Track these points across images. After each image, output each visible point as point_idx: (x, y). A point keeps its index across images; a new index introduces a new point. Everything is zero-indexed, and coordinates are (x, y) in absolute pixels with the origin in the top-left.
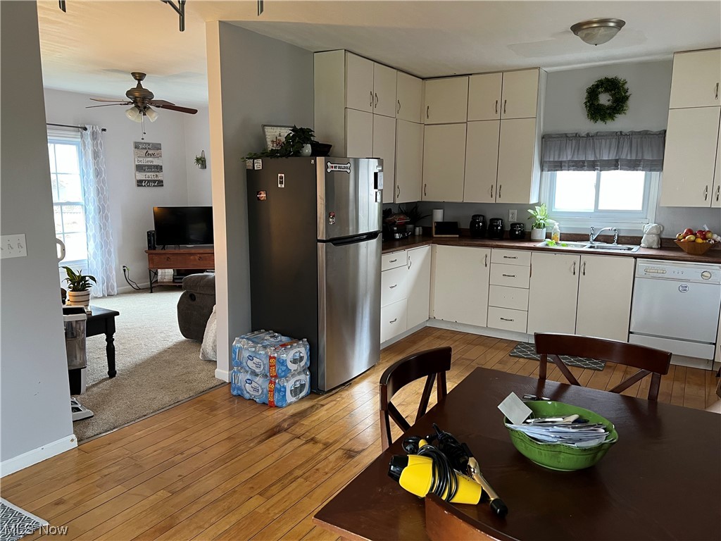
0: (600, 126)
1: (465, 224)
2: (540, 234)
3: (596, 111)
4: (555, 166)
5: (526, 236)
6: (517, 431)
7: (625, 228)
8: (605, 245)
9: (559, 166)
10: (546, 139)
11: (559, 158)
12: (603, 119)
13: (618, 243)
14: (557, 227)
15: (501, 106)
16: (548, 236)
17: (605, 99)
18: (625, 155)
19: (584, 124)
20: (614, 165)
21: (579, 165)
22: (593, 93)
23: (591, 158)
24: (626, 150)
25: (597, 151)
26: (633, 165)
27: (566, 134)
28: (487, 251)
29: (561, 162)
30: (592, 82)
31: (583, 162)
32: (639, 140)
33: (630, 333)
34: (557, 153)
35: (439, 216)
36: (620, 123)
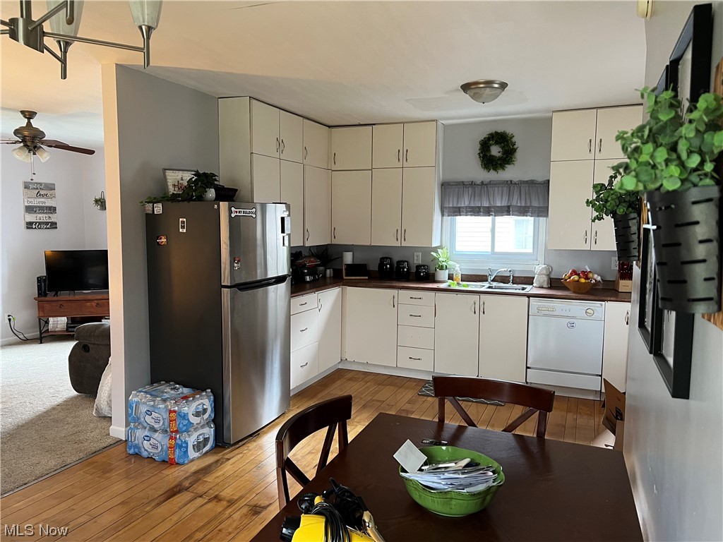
0: (492, 175)
1: (374, 267)
2: (443, 275)
3: (489, 162)
4: (454, 212)
5: (430, 278)
6: (411, 480)
7: (520, 269)
8: (502, 285)
9: (457, 211)
10: (445, 186)
11: (457, 203)
12: (495, 169)
13: (513, 283)
14: (459, 269)
15: (403, 155)
16: (451, 277)
17: (495, 151)
18: (516, 202)
19: (478, 173)
20: (507, 210)
21: (476, 211)
22: (485, 145)
23: (486, 204)
24: (516, 197)
25: (491, 198)
26: (523, 211)
27: (463, 182)
28: (394, 292)
29: (459, 208)
30: (484, 135)
31: (479, 208)
32: (527, 188)
33: (527, 368)
34: (455, 199)
35: (348, 258)
36: (509, 173)
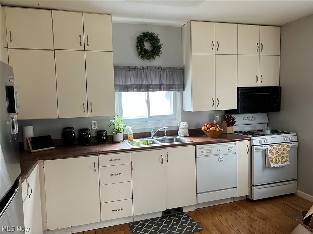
0: (146, 63)
1: (56, 136)
2: (120, 137)
3: (144, 54)
4: (124, 89)
9: (127, 88)
10: (117, 68)
11: (125, 83)
12: (148, 59)
13: (167, 136)
14: (130, 130)
15: (84, 39)
16: (126, 137)
17: (147, 46)
18: (165, 82)
19: (136, 61)
20: (159, 87)
21: (139, 88)
22: (141, 40)
23: (145, 83)
25: (149, 79)
26: (169, 88)
27: (128, 67)
29: (127, 86)
30: (139, 34)
31: (141, 86)
32: (171, 72)
33: (197, 193)
34: (124, 79)
35: (30, 132)
36: (157, 62)
